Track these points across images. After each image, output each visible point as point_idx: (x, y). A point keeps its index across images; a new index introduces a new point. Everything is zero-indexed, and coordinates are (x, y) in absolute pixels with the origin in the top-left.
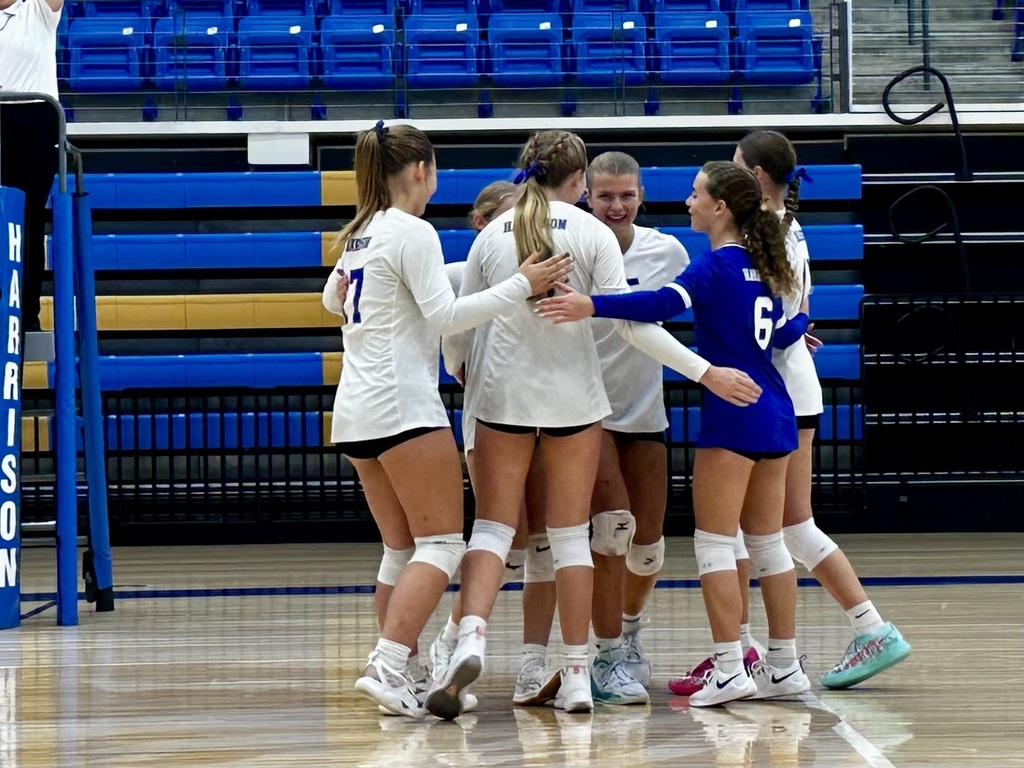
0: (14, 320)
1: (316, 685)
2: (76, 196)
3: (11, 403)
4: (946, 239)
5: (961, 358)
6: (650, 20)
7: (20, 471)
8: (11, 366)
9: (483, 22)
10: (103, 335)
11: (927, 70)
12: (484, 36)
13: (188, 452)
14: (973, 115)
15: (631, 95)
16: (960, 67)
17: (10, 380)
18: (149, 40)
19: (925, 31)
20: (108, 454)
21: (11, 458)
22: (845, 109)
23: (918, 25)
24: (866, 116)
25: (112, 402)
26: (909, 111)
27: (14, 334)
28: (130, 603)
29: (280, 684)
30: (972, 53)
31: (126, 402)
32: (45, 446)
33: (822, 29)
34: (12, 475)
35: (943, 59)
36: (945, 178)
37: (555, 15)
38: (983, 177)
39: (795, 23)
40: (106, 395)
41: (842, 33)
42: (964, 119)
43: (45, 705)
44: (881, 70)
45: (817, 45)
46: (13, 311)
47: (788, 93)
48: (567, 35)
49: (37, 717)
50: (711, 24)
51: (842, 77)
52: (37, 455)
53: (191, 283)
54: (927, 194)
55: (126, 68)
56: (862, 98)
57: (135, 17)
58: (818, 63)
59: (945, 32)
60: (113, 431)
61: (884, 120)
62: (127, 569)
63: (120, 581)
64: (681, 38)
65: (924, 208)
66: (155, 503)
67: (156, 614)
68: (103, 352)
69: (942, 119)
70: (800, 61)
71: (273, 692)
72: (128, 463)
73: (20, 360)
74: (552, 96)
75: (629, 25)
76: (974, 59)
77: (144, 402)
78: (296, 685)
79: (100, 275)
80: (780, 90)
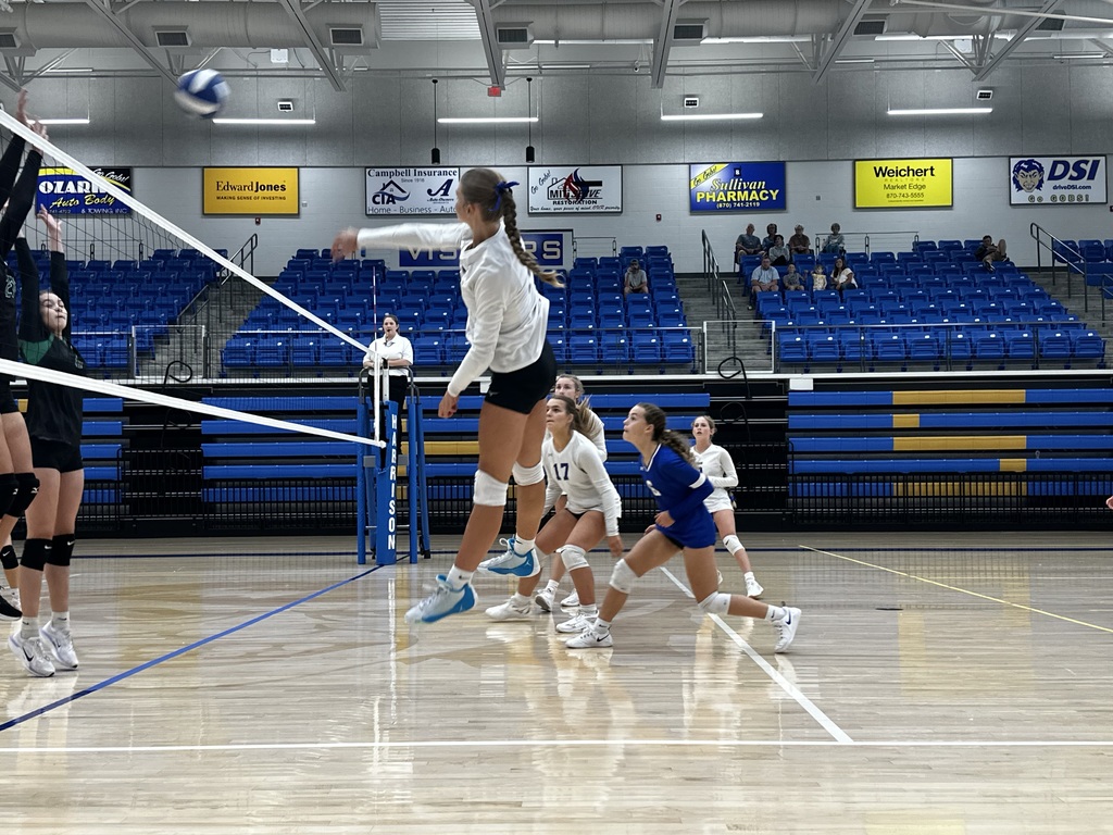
0: (394, 450)
1: (505, 587)
2: (417, 404)
3: (393, 481)
4: (741, 422)
5: (747, 466)
6: (631, 339)
7: (396, 506)
8: (393, 468)
9: (568, 340)
10: (427, 456)
11: (735, 358)
12: (568, 345)
13: (458, 500)
14: (753, 375)
15: (624, 367)
16: (747, 357)
17: (393, 473)
18: (444, 346)
19: (734, 343)
20: (428, 500)
21: (392, 502)
22: (704, 373)
23: (731, 341)
24: (712, 375)
25: (430, 481)
26: (728, 374)
27: (394, 456)
28: (437, 556)
29: (491, 586)
30: (751, 352)
31: (435, 481)
32: (405, 498)
33: (695, 343)
34: (393, 508)
35: (740, 354)
36: (742, 399)
37: (595, 337)
38: (756, 399)
39: (685, 340)
40: (427, 479)
41: (703, 344)
42: (748, 377)
43: (405, 593)
44: (717, 358)
45: (693, 348)
46: (394, 447)
47: (682, 367)
48: (599, 345)
49: (403, 597)
50: (654, 341)
51: (703, 361)
52: (402, 500)
53: (459, 437)
54: (735, 405)
55: (435, 357)
56: (710, 369)
57: (439, 338)
58: (693, 355)
59: (741, 344)
60: (430, 491)
61: (717, 377)
62: (436, 542)
63: (432, 548)
64: (642, 346)
65: (734, 410)
66: (446, 518)
67: (446, 560)
68: (427, 463)
69: (741, 377)
70: (687, 355)
71: (489, 589)
72: (436, 503)
73: (396, 465)
74: (594, 368)
75: (622, 341)
76: (754, 354)
77: (442, 481)
78: (498, 586)
79: (426, 434)
80: (679, 366)
